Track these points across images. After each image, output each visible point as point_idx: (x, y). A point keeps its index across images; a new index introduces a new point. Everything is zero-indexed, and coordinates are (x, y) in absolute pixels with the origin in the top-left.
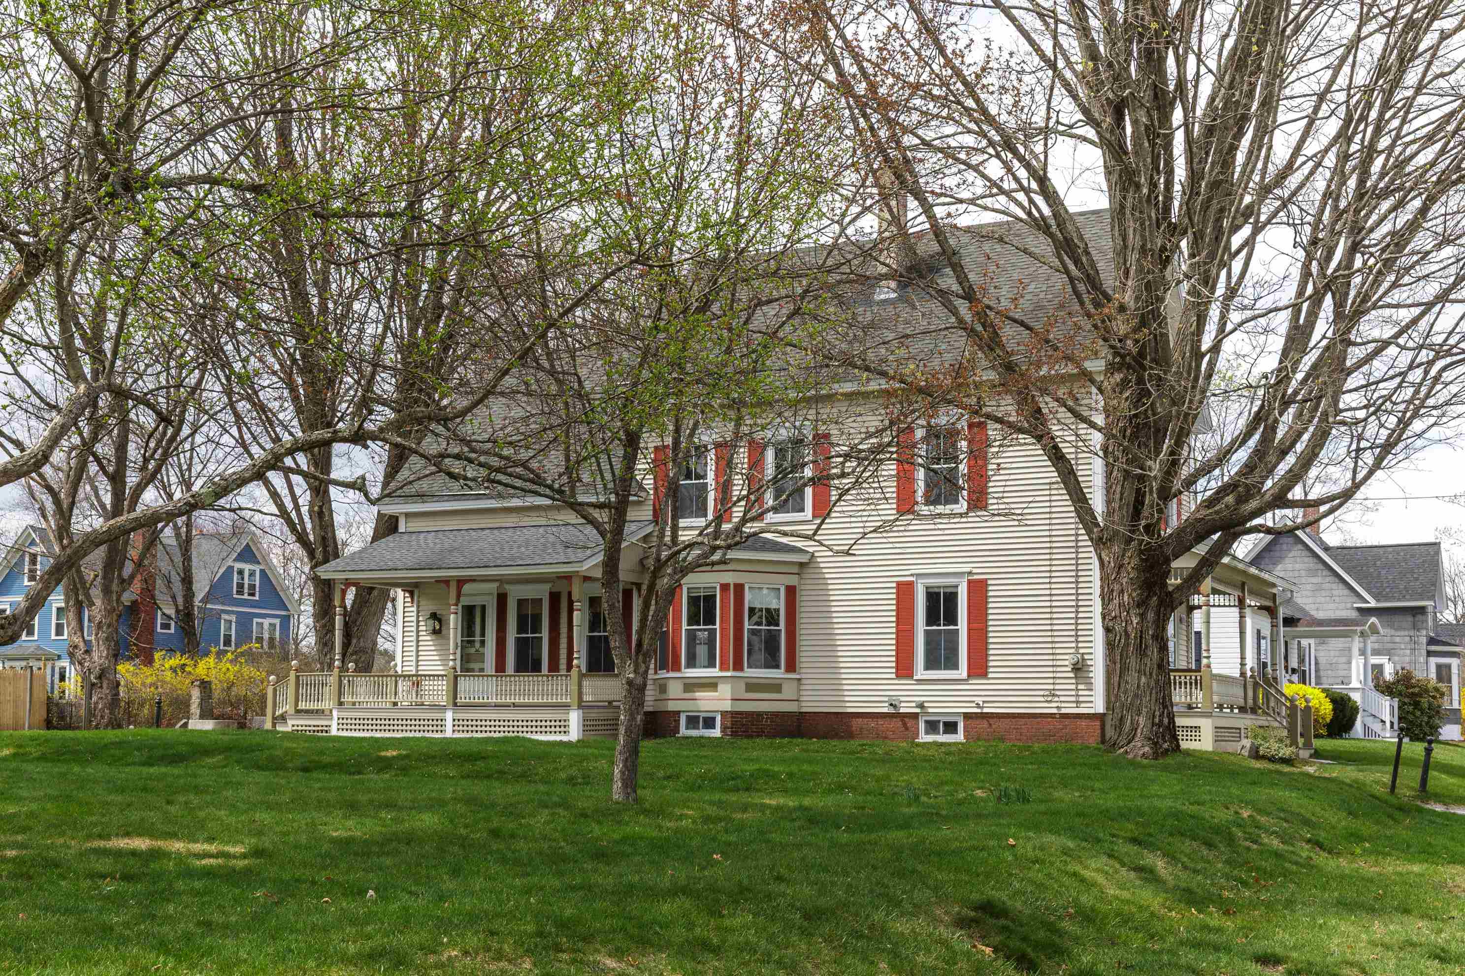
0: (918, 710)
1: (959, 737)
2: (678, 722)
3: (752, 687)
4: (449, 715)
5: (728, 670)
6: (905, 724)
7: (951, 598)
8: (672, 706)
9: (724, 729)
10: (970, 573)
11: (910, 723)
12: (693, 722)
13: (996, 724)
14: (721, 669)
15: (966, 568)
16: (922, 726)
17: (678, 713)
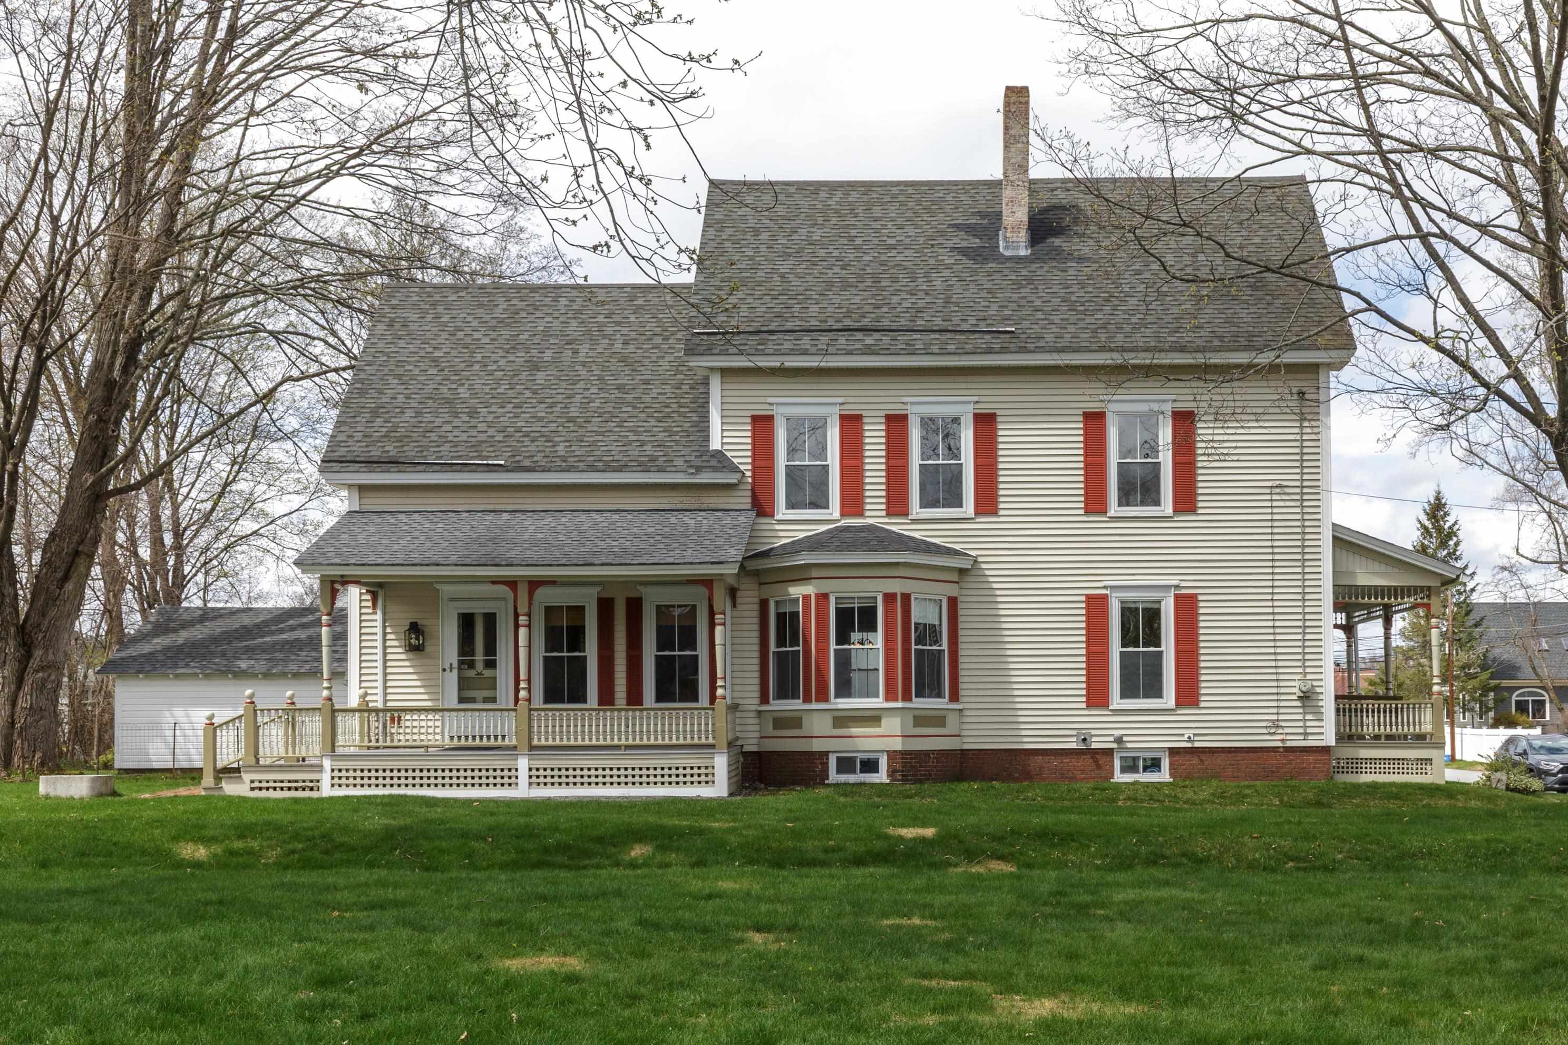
0: (1115, 746)
1: (1164, 776)
2: (826, 765)
3: (921, 720)
4: (523, 764)
5: (896, 700)
6: (1096, 762)
7: (1153, 615)
8: (817, 746)
9: (892, 773)
10: (1177, 587)
11: (1102, 760)
12: (846, 765)
13: (1208, 761)
14: (887, 699)
15: (1174, 580)
16: (1117, 764)
17: (826, 754)
